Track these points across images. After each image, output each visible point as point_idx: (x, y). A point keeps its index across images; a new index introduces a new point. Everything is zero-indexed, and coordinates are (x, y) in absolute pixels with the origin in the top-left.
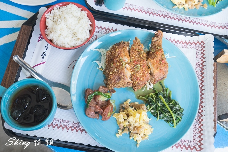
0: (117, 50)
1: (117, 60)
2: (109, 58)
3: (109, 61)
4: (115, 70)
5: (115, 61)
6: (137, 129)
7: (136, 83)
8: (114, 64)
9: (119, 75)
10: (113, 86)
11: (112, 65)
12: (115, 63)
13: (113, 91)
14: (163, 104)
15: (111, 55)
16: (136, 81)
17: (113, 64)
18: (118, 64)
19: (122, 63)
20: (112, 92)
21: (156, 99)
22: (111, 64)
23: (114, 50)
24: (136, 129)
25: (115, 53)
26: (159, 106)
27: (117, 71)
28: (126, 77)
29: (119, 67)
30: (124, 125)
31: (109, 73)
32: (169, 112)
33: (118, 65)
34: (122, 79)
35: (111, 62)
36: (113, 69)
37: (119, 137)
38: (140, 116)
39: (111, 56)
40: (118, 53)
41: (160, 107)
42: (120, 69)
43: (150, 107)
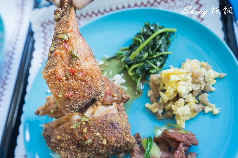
0: (59, 137)
1: (79, 133)
2: (76, 153)
3: (82, 151)
4: (98, 134)
5: (80, 137)
6: (197, 78)
7: (116, 95)
8: (87, 138)
9: (106, 127)
10: (128, 135)
11: (89, 141)
12: (84, 137)
13: (137, 137)
14: (143, 50)
15: (70, 149)
16: (113, 96)
17: (86, 140)
18: (85, 130)
19: (82, 124)
20: (140, 139)
21: (137, 63)
22: (87, 144)
23: (58, 144)
24: (197, 81)
25: (66, 141)
26: (149, 56)
27: (99, 131)
28: (110, 113)
29: (92, 127)
30: (195, 103)
31: (106, 146)
32: (155, 38)
33: (88, 131)
34: (114, 118)
35: (83, 147)
36: (96, 138)
37: (219, 109)
38: (175, 75)
39: (71, 147)
40: (63, 134)
41: (149, 53)
42: (95, 126)
43: (153, 68)
